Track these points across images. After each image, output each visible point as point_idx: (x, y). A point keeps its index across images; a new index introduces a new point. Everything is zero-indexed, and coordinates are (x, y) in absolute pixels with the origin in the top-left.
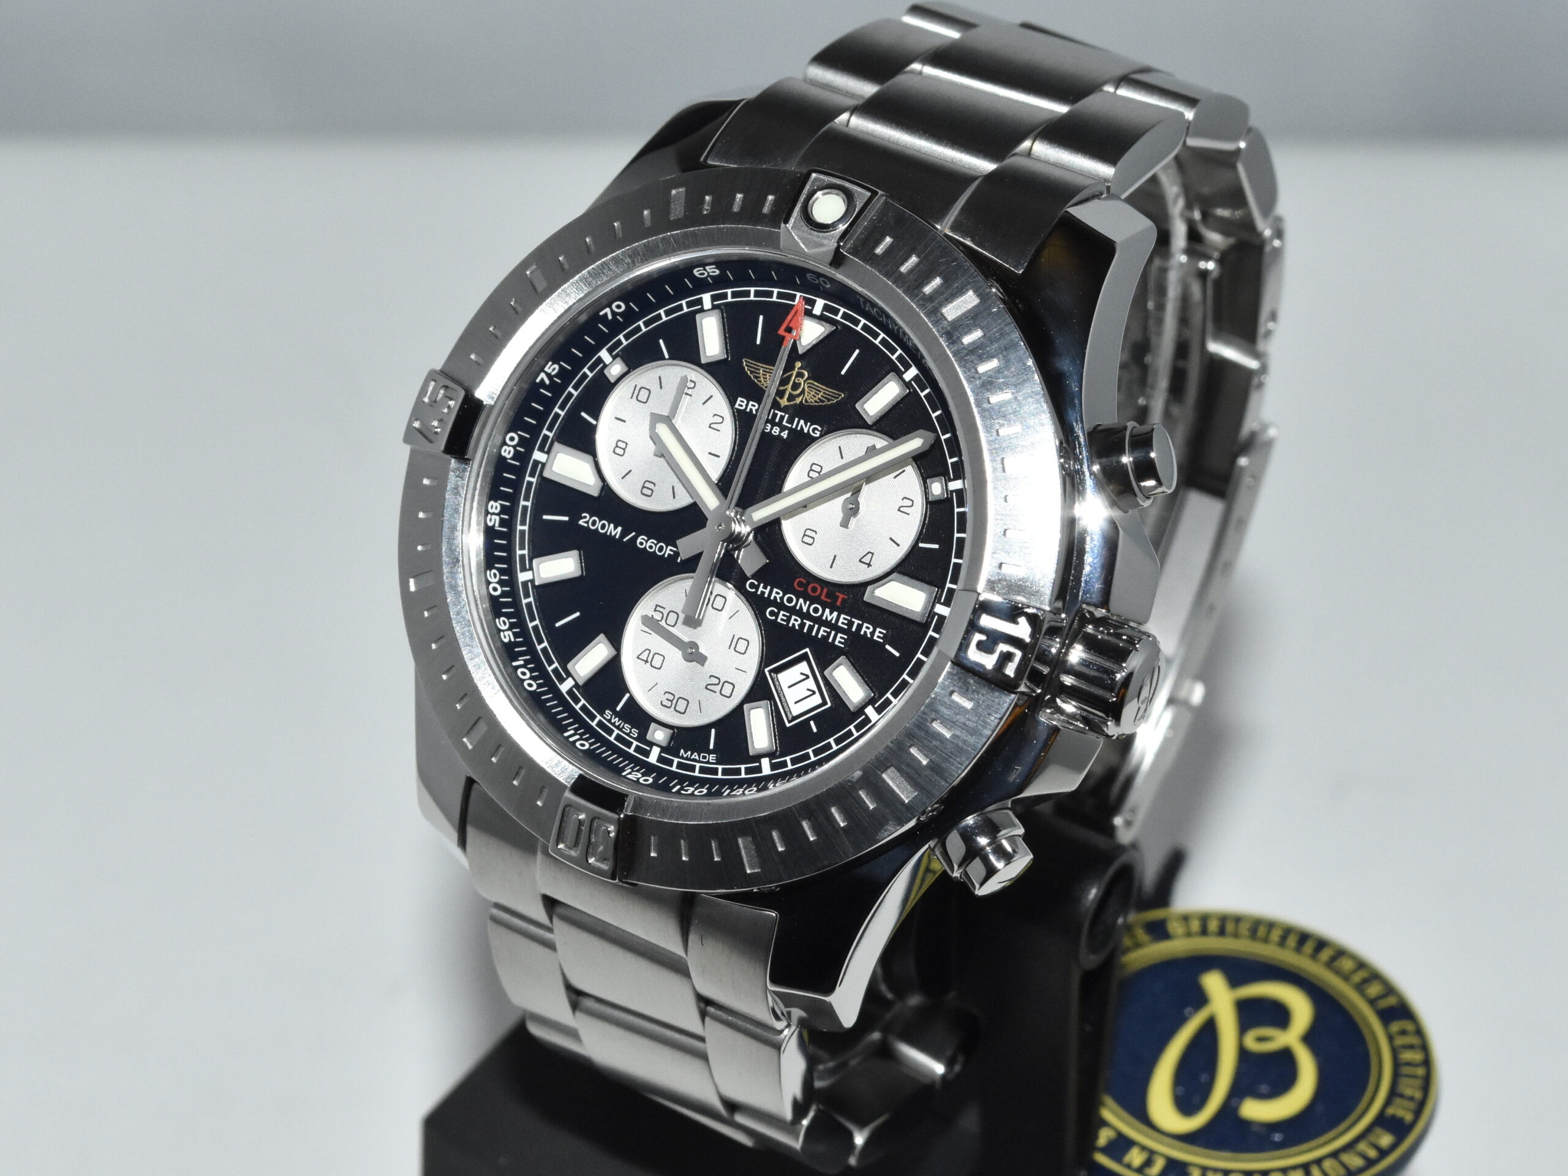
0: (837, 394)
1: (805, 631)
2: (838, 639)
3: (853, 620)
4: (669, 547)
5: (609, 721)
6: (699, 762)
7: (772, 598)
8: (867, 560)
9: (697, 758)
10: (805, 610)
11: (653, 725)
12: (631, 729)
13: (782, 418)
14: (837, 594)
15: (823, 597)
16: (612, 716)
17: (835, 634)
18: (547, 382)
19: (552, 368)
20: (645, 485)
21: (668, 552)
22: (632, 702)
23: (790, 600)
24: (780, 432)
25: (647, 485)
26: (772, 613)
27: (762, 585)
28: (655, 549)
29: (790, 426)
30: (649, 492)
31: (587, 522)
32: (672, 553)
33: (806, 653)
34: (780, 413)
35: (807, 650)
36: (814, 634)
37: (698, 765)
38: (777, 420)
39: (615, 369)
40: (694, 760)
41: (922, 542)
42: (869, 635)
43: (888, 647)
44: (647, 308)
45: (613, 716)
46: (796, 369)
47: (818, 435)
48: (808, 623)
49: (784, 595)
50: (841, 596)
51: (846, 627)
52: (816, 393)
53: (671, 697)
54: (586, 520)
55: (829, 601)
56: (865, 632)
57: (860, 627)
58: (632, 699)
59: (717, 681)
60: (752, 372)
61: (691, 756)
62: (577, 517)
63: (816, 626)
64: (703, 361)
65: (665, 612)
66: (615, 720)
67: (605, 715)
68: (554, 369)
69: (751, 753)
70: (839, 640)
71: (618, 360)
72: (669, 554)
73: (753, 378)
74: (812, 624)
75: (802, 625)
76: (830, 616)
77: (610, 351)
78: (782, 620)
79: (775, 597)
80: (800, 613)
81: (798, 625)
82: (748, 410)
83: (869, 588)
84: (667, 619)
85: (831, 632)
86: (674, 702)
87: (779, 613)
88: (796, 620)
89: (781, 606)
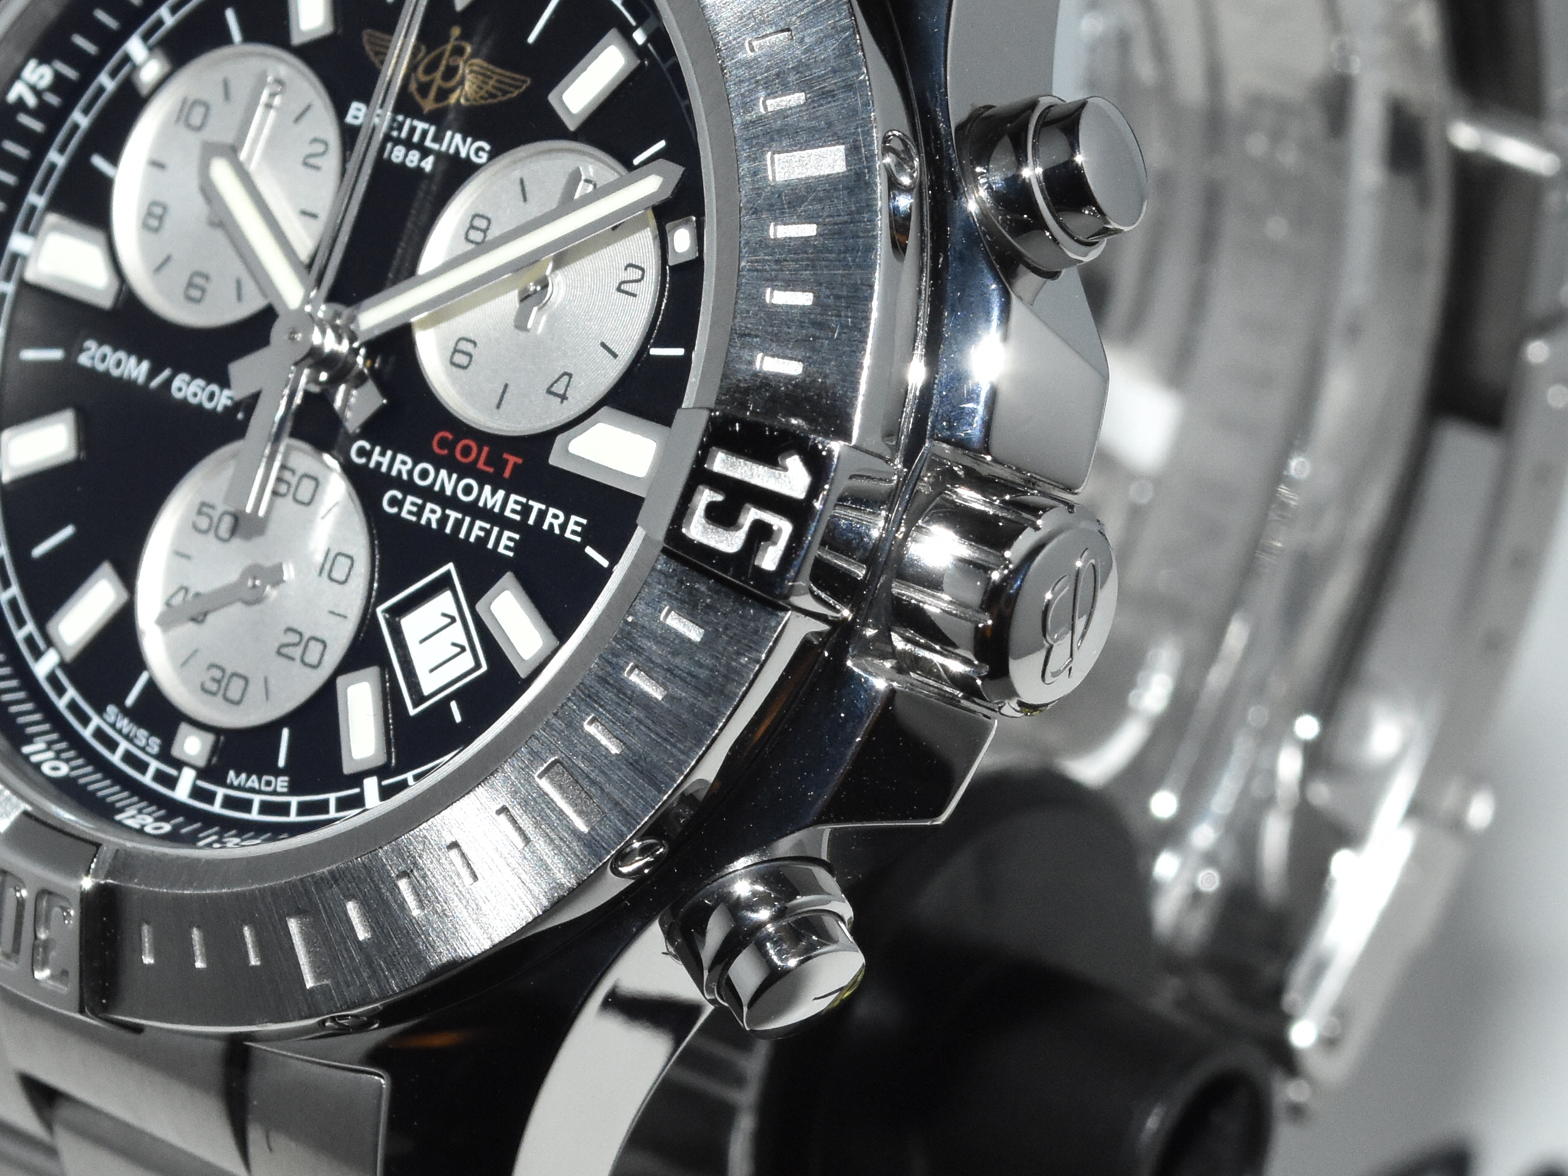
0: (518, 80)
1: (448, 530)
2: (504, 541)
3: (531, 503)
5: (113, 726)
6: (259, 792)
7: (394, 473)
8: (559, 388)
10: (448, 492)
11: (184, 728)
13: (424, 133)
14: (505, 456)
15: (481, 465)
17: (499, 532)
18: (31, 101)
19: (38, 74)
20: (193, 282)
21: (224, 401)
22: (152, 689)
23: (424, 474)
24: (421, 160)
26: (393, 502)
27: (378, 449)
28: (202, 398)
29: (436, 146)
31: (93, 358)
32: (230, 403)
34: (421, 126)
35: (450, 567)
36: (462, 535)
37: (257, 799)
38: (416, 138)
39: (150, 70)
40: (252, 790)
41: (656, 345)
42: (557, 531)
43: (589, 551)
45: (121, 716)
46: (452, 40)
47: (483, 159)
48: (453, 515)
49: (415, 465)
50: (512, 460)
51: (518, 518)
53: (217, 674)
54: (91, 355)
55: (491, 470)
56: (551, 525)
57: (542, 515)
58: (151, 683)
59: (296, 638)
60: (377, 54)
62: (73, 348)
63: (468, 520)
64: (297, 40)
65: (216, 514)
66: (124, 724)
68: (42, 77)
69: (348, 769)
70: (505, 543)
71: (158, 52)
72: (223, 405)
74: (460, 516)
75: (443, 520)
76: (491, 498)
77: (145, 38)
78: (409, 512)
83: (560, 439)
84: (218, 527)
85: (492, 529)
86: (223, 684)
87: (404, 499)
88: (433, 512)
89: (409, 487)
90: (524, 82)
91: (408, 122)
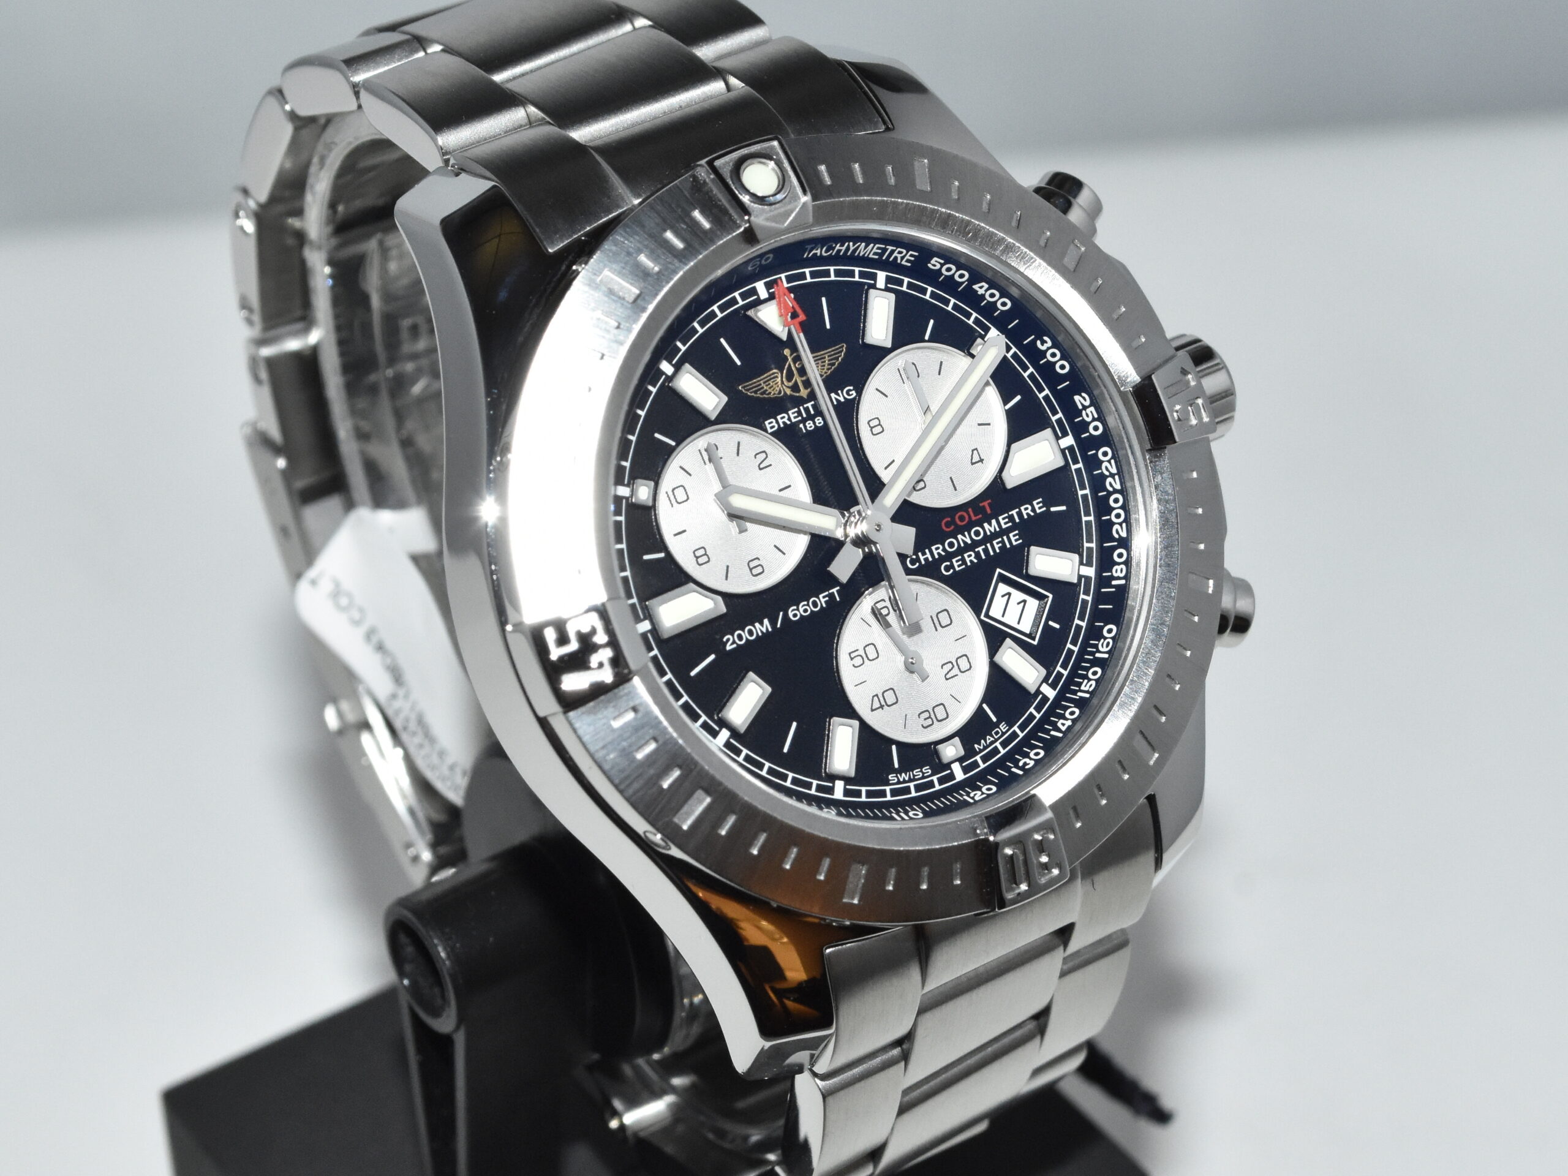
0: (840, 348)
1: (984, 557)
2: (1013, 539)
3: (1010, 513)
4: (821, 596)
5: (899, 782)
6: (996, 740)
7: (937, 556)
8: (976, 458)
9: (992, 739)
10: (969, 542)
11: (940, 748)
12: (921, 771)
13: (814, 406)
14: (981, 505)
15: (974, 518)
16: (897, 777)
17: (1007, 537)
20: (751, 567)
21: (823, 601)
22: (904, 747)
23: (951, 545)
25: (752, 565)
26: (947, 569)
27: (920, 554)
28: (810, 608)
30: (759, 570)
31: (734, 642)
32: (827, 598)
33: (999, 573)
34: (809, 405)
35: (998, 570)
36: (992, 553)
37: (997, 744)
38: (812, 412)
39: (642, 492)
40: (992, 743)
41: (1010, 402)
42: (1032, 514)
43: (1053, 509)
45: (899, 775)
46: (789, 358)
47: (855, 394)
48: (980, 549)
49: (943, 545)
50: (986, 504)
51: (1010, 524)
52: (822, 362)
53: (926, 715)
54: (731, 642)
55: (980, 517)
56: (1028, 514)
57: (1020, 514)
58: (901, 745)
59: (950, 666)
61: (986, 743)
62: (718, 647)
63: (988, 545)
64: (710, 418)
65: (861, 652)
66: (904, 776)
67: (891, 782)
69: (1028, 693)
70: (1014, 539)
71: (642, 482)
72: (826, 602)
73: (761, 396)
74: (984, 547)
75: (978, 555)
76: (991, 527)
77: (621, 483)
78: (959, 566)
79: (939, 553)
80: (968, 548)
81: (975, 558)
82: (782, 425)
83: (1003, 476)
84: (867, 656)
85: (1003, 539)
86: (933, 716)
87: (952, 563)
88: (970, 556)
89: (949, 556)
90: (843, 346)
91: (801, 408)
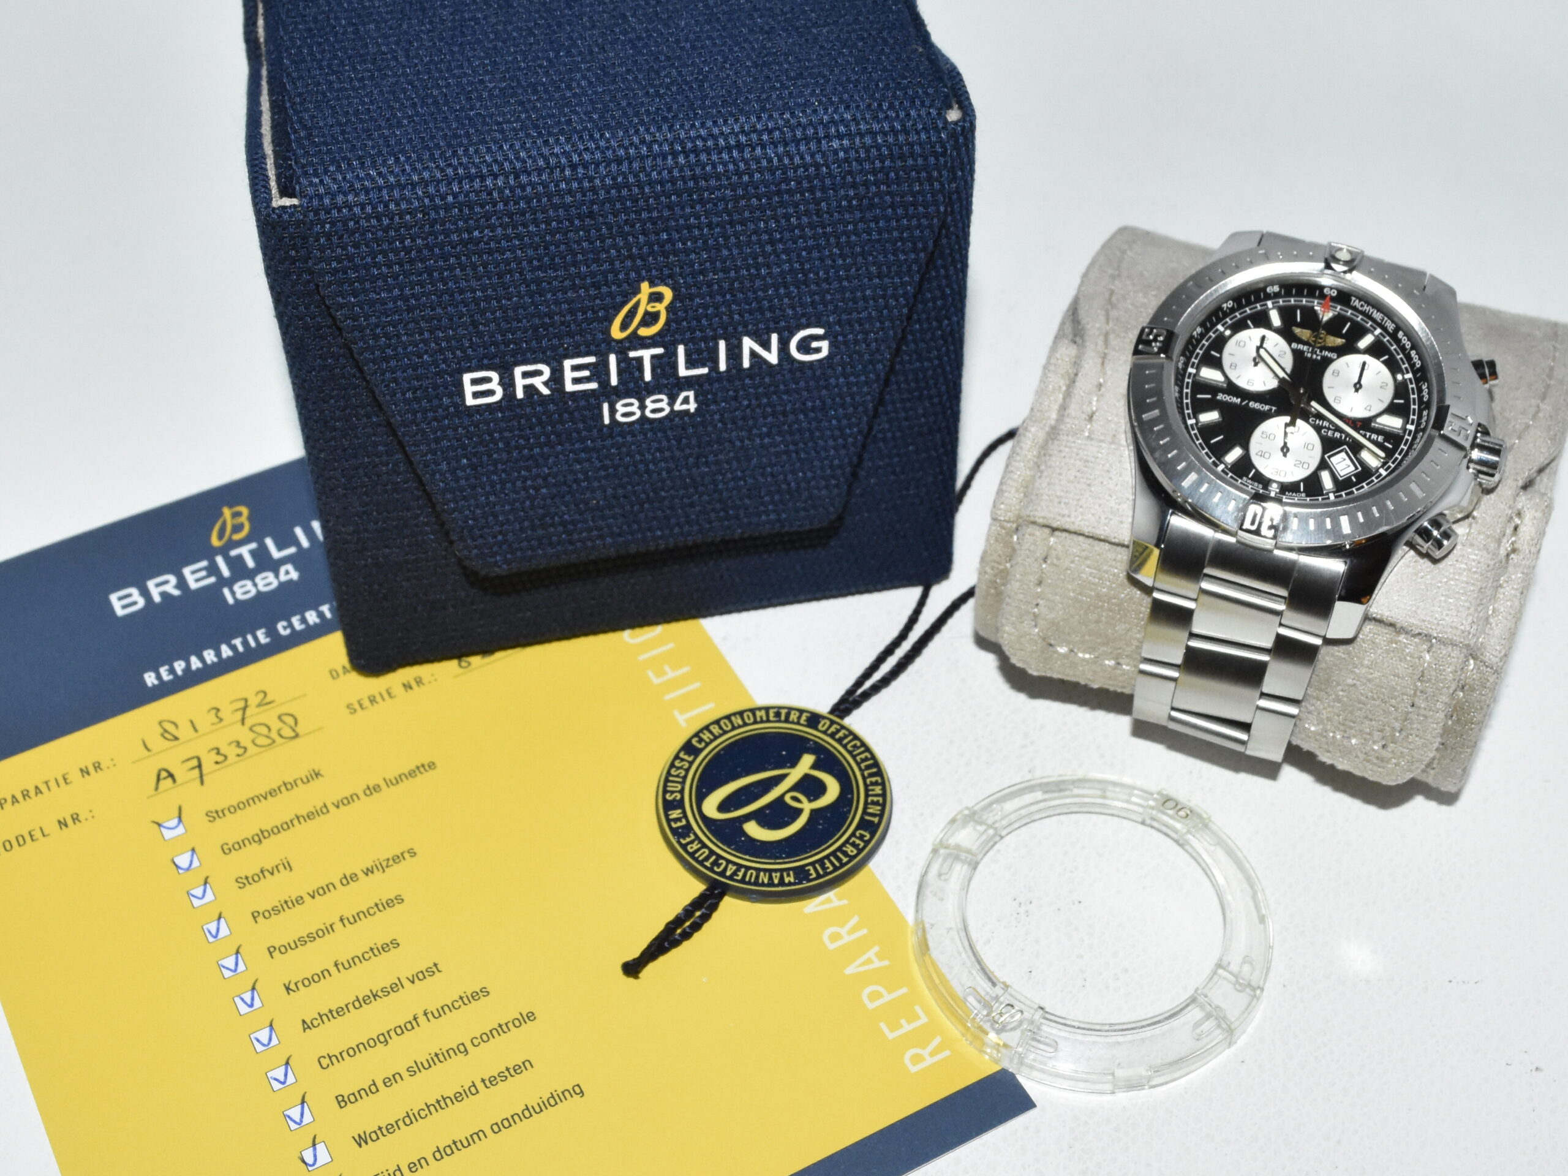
4: (1267, 406)
5: (1246, 482)
8: (1367, 408)
9: (1296, 495)
11: (1271, 482)
12: (1258, 484)
13: (1316, 351)
14: (1357, 422)
16: (1247, 479)
18: (1196, 336)
19: (1199, 330)
22: (1258, 473)
23: (1333, 426)
24: (1316, 357)
25: (1250, 381)
26: (1324, 432)
28: (1259, 407)
29: (1322, 355)
30: (1250, 384)
31: (1222, 398)
34: (1315, 349)
37: (1296, 498)
40: (1294, 496)
41: (1395, 400)
43: (1386, 444)
44: (1240, 306)
50: (1360, 423)
53: (1276, 470)
54: (1220, 397)
55: (1353, 425)
56: (1374, 438)
57: (1370, 436)
58: (1257, 471)
59: (1300, 462)
61: (1293, 494)
62: (1215, 395)
65: (1268, 434)
67: (1244, 479)
69: (1324, 492)
71: (1228, 329)
77: (1223, 325)
80: (1341, 431)
81: (1339, 436)
82: (1298, 348)
83: (1372, 419)
84: (1269, 436)
91: (1311, 348)
